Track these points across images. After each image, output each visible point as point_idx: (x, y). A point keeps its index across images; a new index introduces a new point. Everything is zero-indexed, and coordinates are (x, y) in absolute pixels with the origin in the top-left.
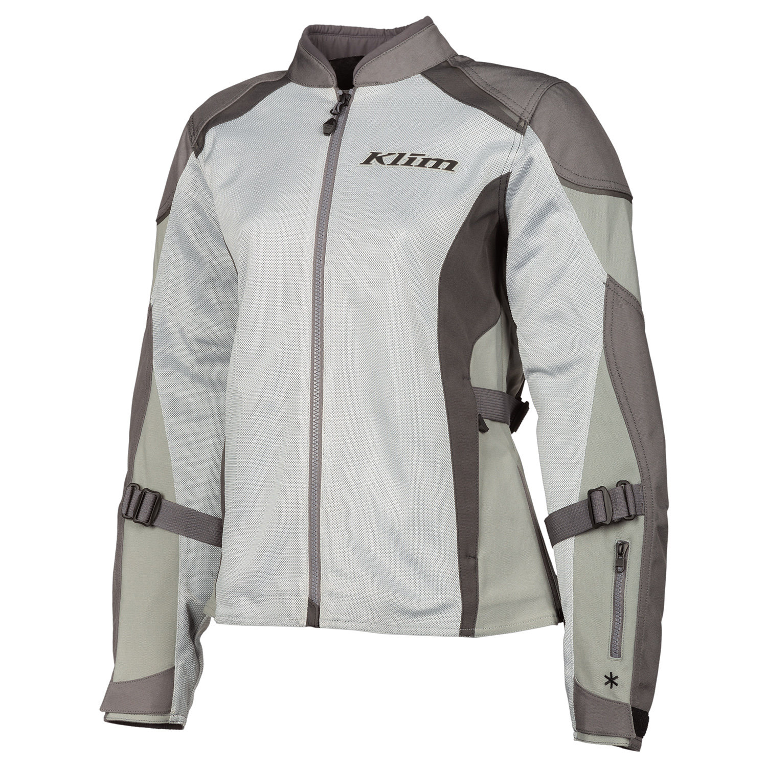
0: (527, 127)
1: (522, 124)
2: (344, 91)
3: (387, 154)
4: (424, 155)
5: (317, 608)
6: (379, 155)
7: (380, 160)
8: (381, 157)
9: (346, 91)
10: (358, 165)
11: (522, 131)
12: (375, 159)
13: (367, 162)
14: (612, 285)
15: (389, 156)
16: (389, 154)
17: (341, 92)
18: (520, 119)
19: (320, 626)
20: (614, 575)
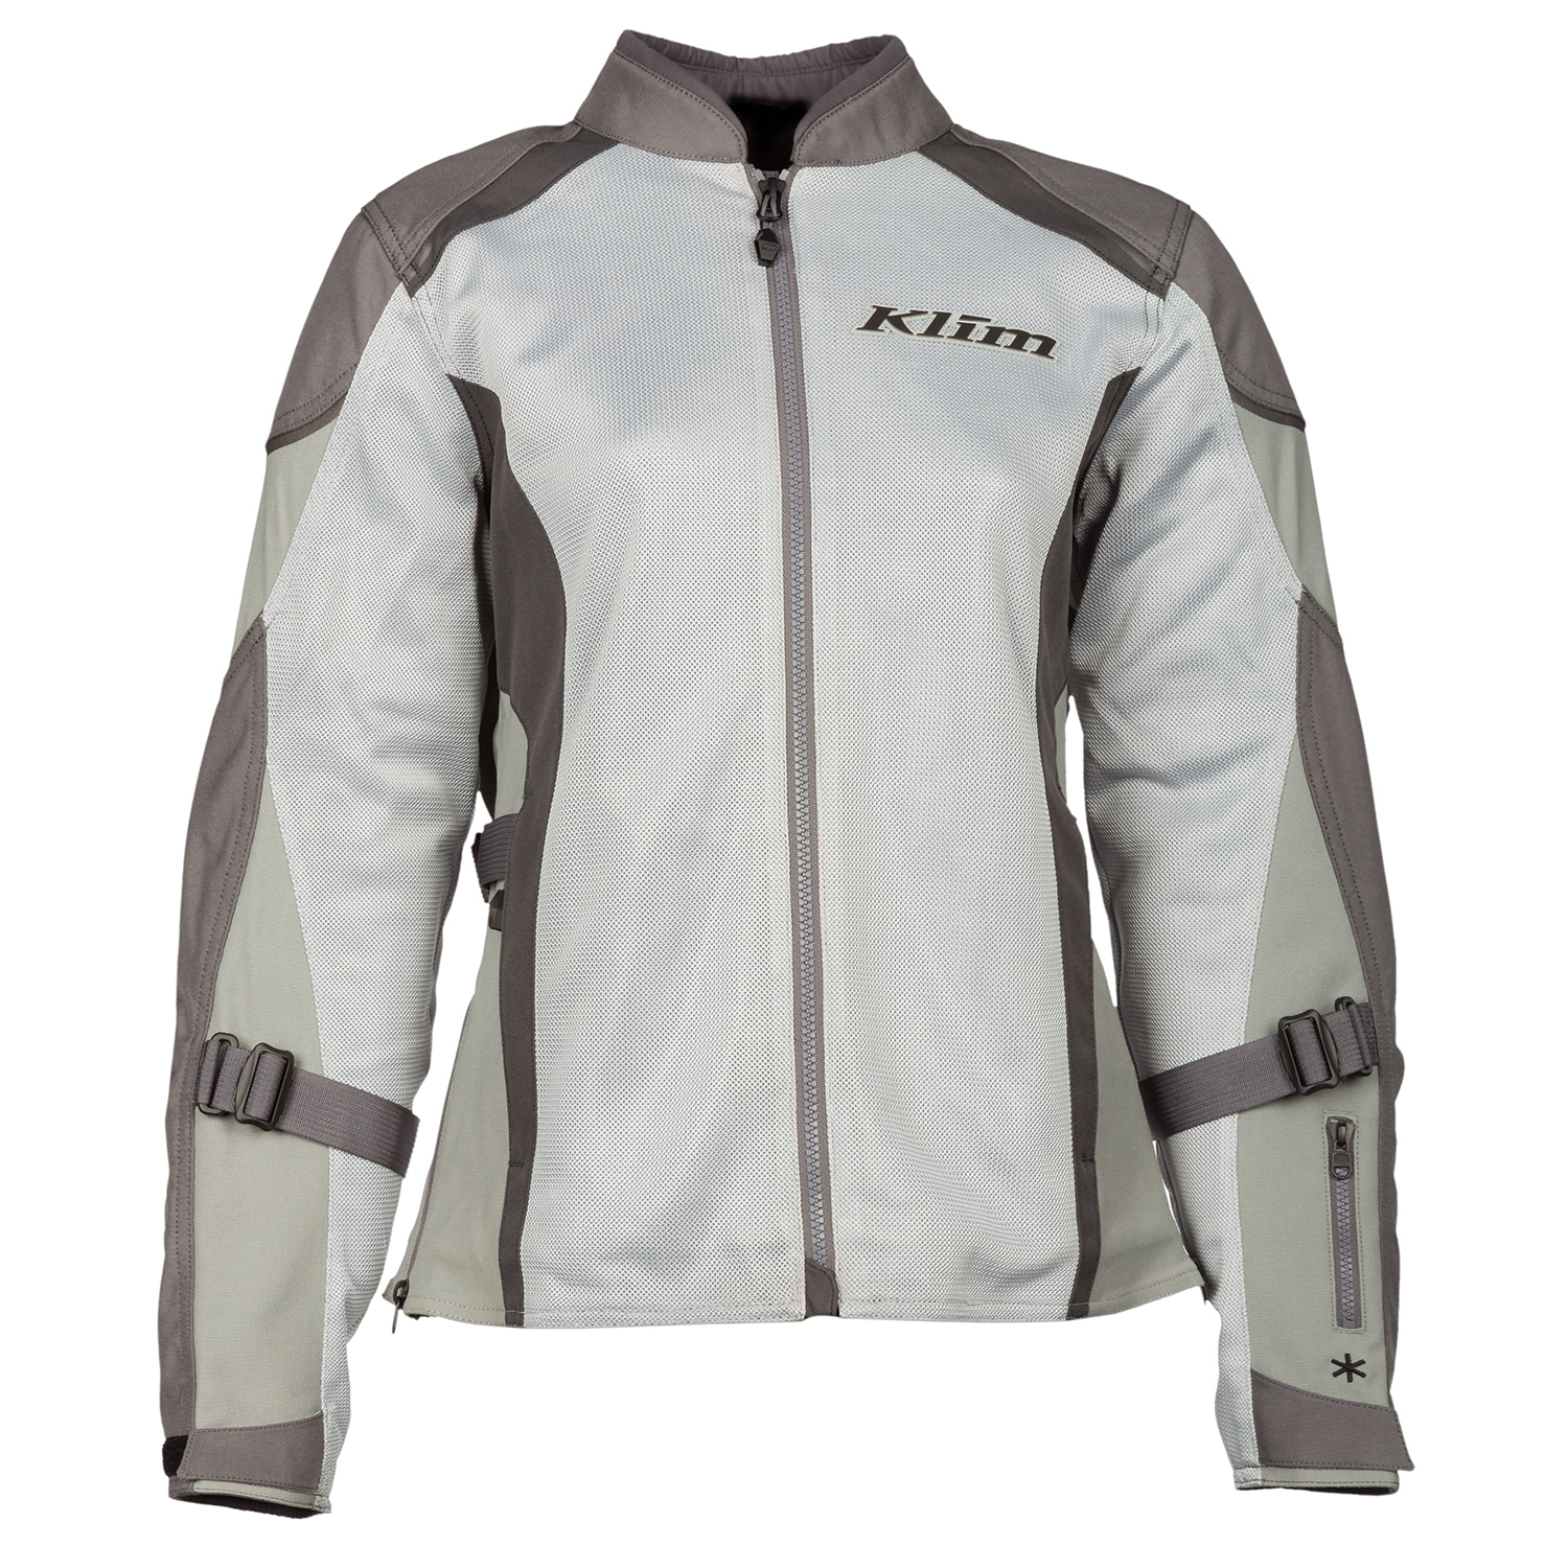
0: (1169, 285)
1: (1159, 277)
2: (768, 173)
3: (908, 312)
4: (989, 320)
5: (829, 1273)
6: (892, 314)
7: (898, 322)
8: (899, 317)
9: (771, 174)
10: (854, 330)
11: (1162, 293)
12: (886, 321)
13: (873, 324)
14: (1309, 607)
15: (913, 318)
16: (914, 313)
17: (759, 175)
18: (1157, 267)
19: (841, 1314)
20: (1328, 1185)
